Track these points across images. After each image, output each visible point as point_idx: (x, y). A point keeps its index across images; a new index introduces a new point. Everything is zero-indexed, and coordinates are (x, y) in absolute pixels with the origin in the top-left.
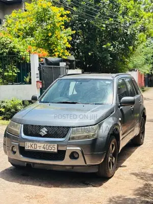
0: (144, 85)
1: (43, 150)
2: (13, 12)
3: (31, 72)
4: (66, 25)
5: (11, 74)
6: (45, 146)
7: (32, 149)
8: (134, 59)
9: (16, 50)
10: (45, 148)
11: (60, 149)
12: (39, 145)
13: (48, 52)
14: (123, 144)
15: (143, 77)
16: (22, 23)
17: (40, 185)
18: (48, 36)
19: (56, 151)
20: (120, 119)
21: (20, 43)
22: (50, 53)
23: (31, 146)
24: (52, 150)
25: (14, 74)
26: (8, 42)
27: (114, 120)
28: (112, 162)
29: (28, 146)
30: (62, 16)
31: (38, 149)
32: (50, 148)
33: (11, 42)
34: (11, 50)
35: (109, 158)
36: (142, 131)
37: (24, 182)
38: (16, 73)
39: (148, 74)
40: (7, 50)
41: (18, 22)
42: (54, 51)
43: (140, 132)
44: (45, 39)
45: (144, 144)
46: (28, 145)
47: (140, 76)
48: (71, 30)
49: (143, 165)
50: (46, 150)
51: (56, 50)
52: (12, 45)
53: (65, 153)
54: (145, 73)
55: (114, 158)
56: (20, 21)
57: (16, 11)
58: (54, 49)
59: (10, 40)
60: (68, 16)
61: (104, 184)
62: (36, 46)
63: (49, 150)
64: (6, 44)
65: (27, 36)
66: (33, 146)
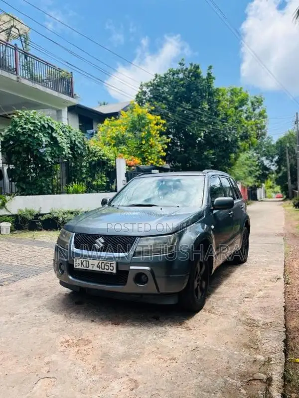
0: (247, 198)
1: (98, 269)
2: (106, 120)
3: (117, 178)
4: (161, 134)
5: (99, 183)
6: (100, 264)
7: (83, 268)
8: (237, 172)
9: (106, 158)
10: (99, 267)
11: (122, 268)
12: (91, 262)
13: (141, 160)
14: (218, 262)
15: (246, 190)
16: (114, 131)
17: (93, 321)
18: (142, 144)
19: (114, 271)
20: (213, 227)
21: (111, 151)
22: (142, 161)
23: (82, 264)
24: (109, 271)
25: (104, 183)
26: (98, 150)
27: (203, 228)
28: (201, 288)
29: (78, 264)
30: (157, 124)
31: (90, 268)
32: (107, 267)
33: (100, 150)
34: (101, 158)
35: (196, 284)
36: (245, 246)
37: (73, 315)
38: (105, 182)
39: (251, 187)
40: (96, 159)
41: (110, 130)
42: (147, 159)
43: (242, 247)
44: (138, 147)
45: (248, 261)
46: (77, 262)
47: (243, 188)
48: (166, 138)
49: (247, 292)
50: (101, 270)
51: (150, 158)
52: (101, 153)
53: (128, 274)
54: (248, 186)
55: (204, 283)
56: (112, 129)
57: (109, 119)
58: (147, 158)
59: (100, 148)
60: (164, 125)
61: (188, 322)
62: (128, 154)
63: (105, 270)
64: (95, 152)
65: (120, 145)
66: (84, 263)
